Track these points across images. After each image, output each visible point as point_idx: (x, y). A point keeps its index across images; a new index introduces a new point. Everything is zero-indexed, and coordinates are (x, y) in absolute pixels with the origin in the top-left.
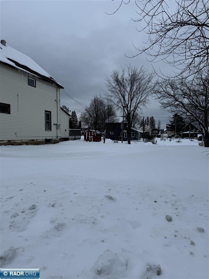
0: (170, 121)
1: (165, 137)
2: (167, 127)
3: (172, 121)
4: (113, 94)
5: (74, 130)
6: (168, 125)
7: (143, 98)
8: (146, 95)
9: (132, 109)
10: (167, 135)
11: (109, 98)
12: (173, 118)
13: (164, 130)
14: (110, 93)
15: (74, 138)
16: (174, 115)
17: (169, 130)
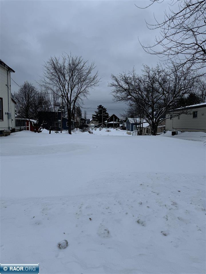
0: (95, 112)
1: (92, 126)
2: (93, 118)
3: (97, 112)
4: (51, 82)
5: (19, 120)
6: (93, 115)
7: (83, 89)
8: (85, 86)
9: (72, 99)
10: (94, 125)
11: (48, 85)
12: (98, 109)
13: (90, 120)
14: (48, 80)
15: (19, 128)
16: (98, 106)
17: (94, 120)
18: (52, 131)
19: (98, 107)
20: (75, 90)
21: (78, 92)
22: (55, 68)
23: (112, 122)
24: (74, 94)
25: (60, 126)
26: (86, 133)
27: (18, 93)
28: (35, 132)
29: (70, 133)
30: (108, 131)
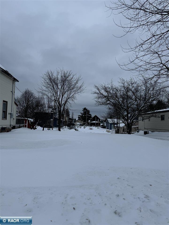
0: (81, 113)
1: (78, 125)
2: (79, 118)
3: (82, 113)
4: (47, 90)
5: (19, 119)
6: (79, 116)
7: (71, 95)
8: (73, 93)
9: (63, 103)
10: (79, 123)
11: (44, 92)
12: (83, 111)
13: (76, 119)
14: (44, 88)
15: (19, 126)
17: (80, 120)
18: (45, 128)
19: (83, 109)
20: (65, 96)
21: (68, 98)
22: (50, 79)
23: (94, 122)
24: (64, 99)
25: (52, 124)
26: (73, 130)
27: (20, 97)
28: (31, 129)
29: (59, 130)
30: (91, 129)
